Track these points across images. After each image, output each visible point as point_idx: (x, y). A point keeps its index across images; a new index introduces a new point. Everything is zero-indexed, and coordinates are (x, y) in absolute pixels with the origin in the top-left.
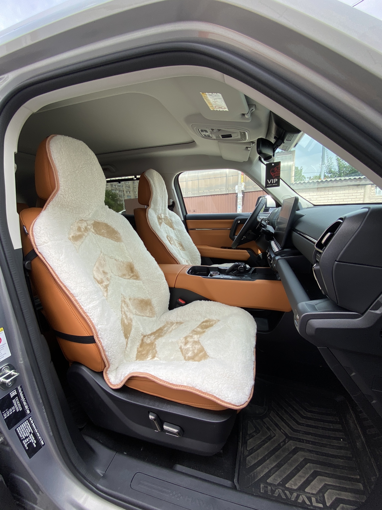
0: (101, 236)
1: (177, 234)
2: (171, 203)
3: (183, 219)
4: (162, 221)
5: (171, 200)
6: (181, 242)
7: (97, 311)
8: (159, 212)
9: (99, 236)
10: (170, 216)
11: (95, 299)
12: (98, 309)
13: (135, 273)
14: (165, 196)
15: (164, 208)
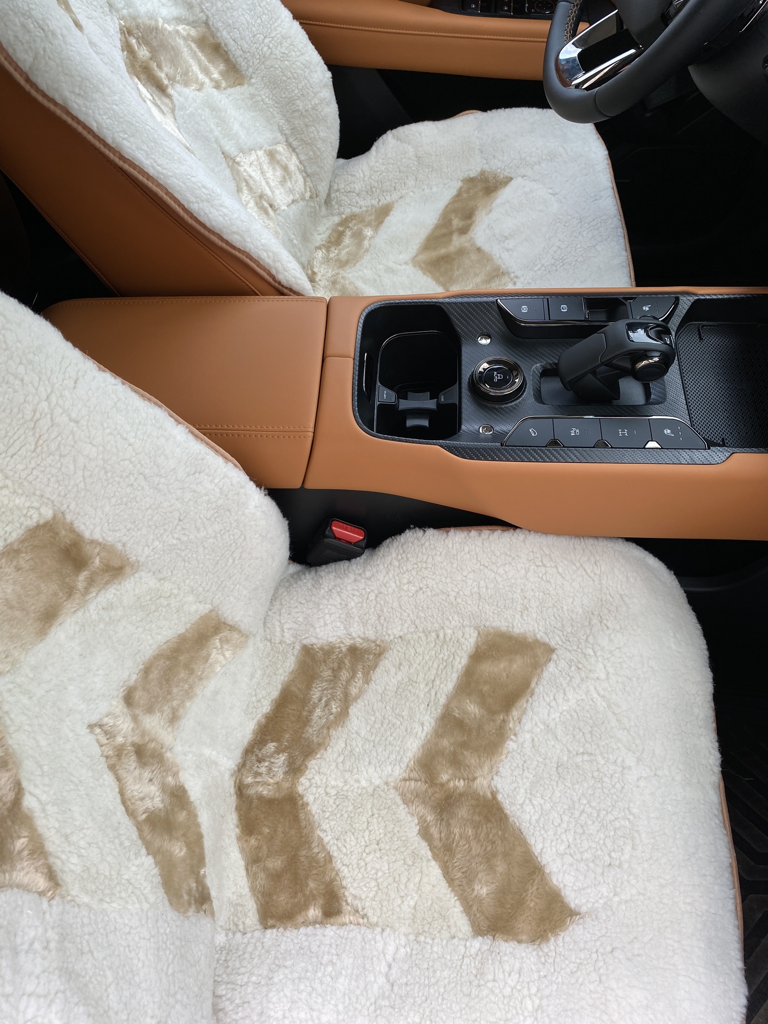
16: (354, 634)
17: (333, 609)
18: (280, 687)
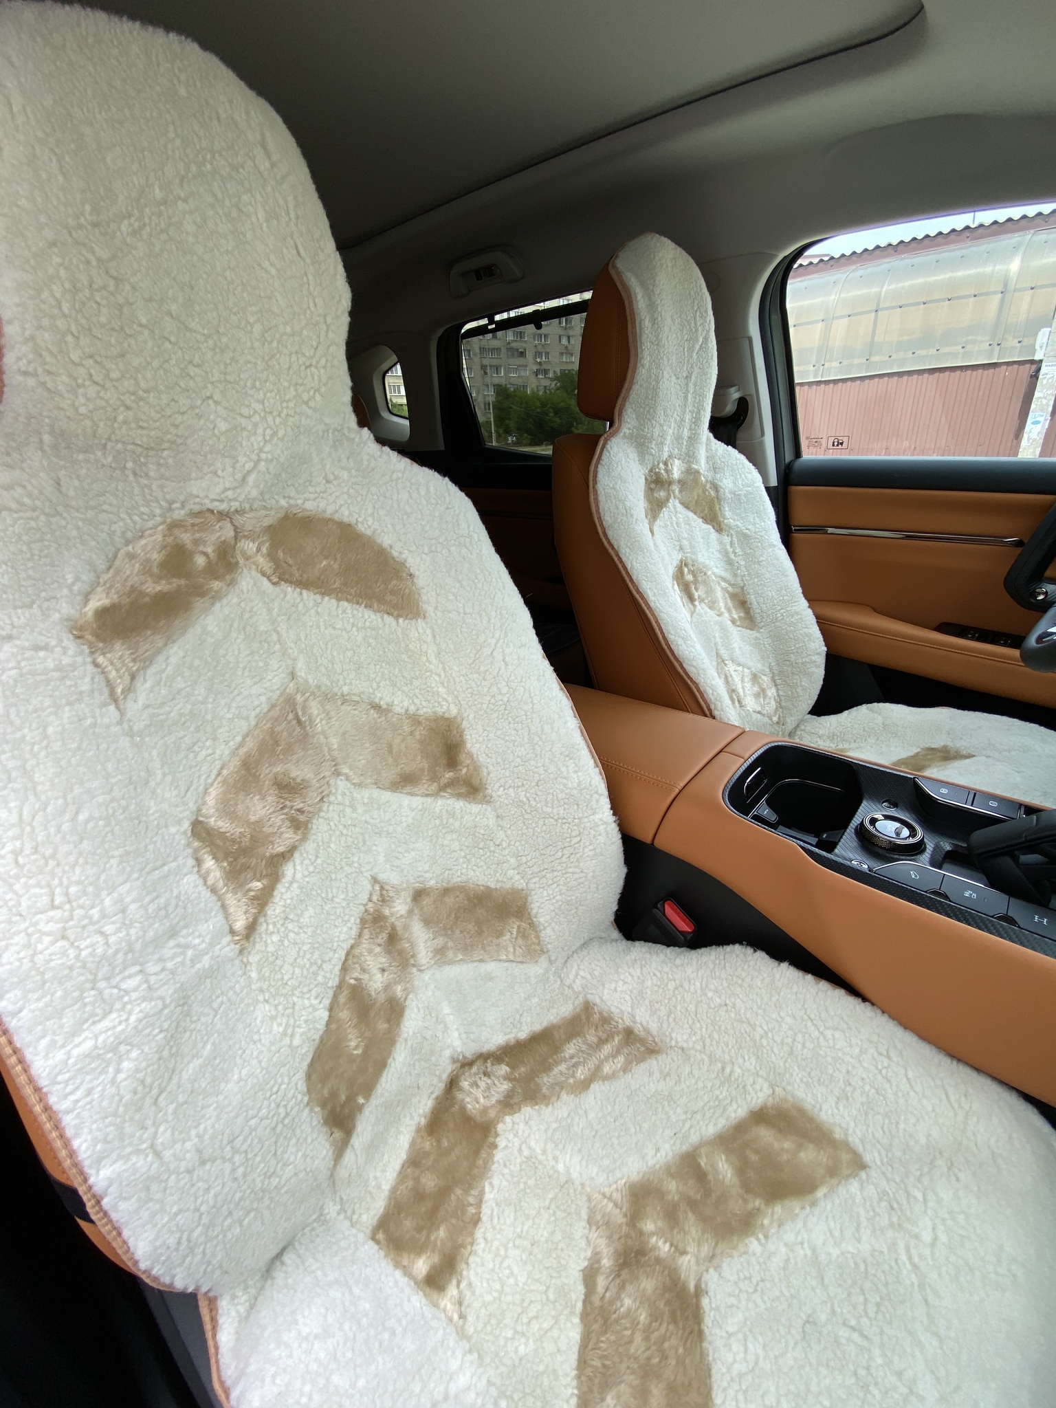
0: (305, 593)
1: (731, 550)
2: (730, 408)
3: (774, 482)
4: (669, 494)
5: (733, 390)
6: (742, 588)
7: (114, 1078)
8: (660, 450)
9: (298, 590)
10: (715, 469)
11: (121, 998)
12: (126, 1065)
13: (464, 771)
14: (704, 373)
15: (686, 433)
16: (637, 1018)
17: (629, 979)
18: (545, 1024)
